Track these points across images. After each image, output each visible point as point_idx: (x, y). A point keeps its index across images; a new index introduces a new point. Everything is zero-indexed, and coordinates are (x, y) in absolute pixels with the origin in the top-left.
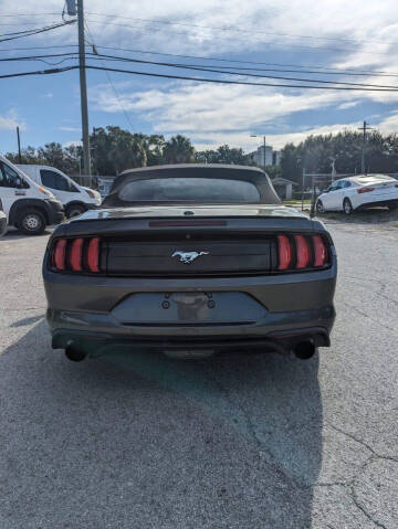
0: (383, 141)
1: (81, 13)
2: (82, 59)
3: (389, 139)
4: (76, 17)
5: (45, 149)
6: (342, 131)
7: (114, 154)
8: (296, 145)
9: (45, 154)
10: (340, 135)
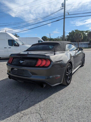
1: (65, 6)
2: (64, 16)
4: (64, 7)
5: (61, 36)
7: (75, 36)
9: (61, 38)
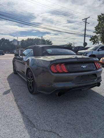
0: (45, 41)
3: (46, 41)
6: (36, 38)
8: (25, 40)
10: (35, 39)
